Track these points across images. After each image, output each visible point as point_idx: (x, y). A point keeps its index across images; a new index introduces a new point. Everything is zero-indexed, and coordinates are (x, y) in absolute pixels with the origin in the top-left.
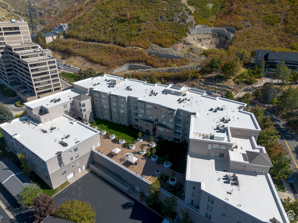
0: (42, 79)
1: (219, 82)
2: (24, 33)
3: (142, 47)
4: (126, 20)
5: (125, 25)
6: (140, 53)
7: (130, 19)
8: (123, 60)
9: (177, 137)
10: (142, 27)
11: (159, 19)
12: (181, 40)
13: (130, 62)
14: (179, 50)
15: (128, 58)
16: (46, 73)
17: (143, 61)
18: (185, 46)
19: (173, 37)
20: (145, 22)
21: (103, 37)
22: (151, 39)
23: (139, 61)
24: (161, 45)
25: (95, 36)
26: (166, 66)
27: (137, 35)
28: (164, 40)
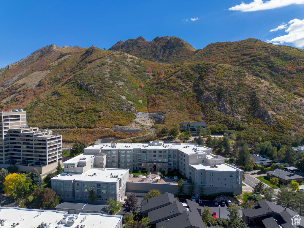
0: (53, 151)
1: (172, 140)
2: (23, 120)
3: (107, 127)
4: (83, 111)
5: (83, 115)
6: (108, 131)
7: (86, 110)
8: (95, 137)
9: (170, 167)
10: (101, 115)
11: (112, 109)
12: (132, 121)
13: (101, 138)
14: (133, 127)
15: (100, 135)
16: (55, 146)
17: (112, 136)
18: (136, 124)
19: (127, 120)
20: (102, 112)
21: (64, 124)
22: (111, 121)
23: (109, 136)
24: (120, 125)
25: (55, 124)
26: (132, 136)
27: (99, 120)
28: (122, 122)
